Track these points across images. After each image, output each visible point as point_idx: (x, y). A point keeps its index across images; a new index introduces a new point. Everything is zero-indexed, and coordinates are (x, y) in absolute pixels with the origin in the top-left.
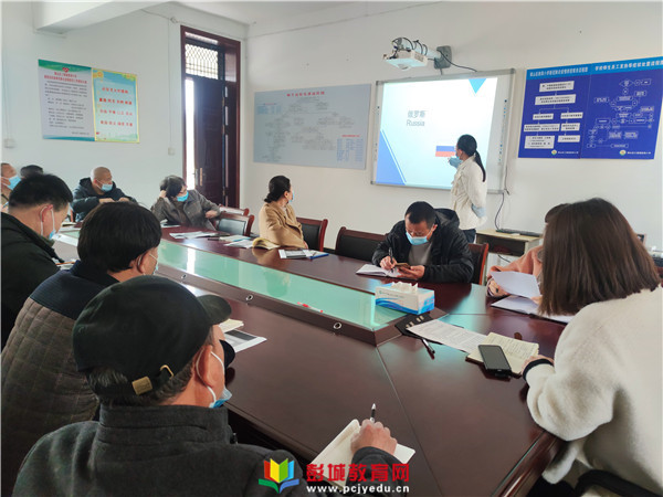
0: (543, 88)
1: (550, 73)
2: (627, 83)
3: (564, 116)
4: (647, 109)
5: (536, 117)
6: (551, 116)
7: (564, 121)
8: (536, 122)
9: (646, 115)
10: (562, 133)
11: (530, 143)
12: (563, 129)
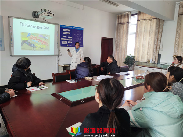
0: (64, 30)
3: (69, 37)
5: (63, 37)
6: (66, 37)
7: (69, 38)
8: (63, 38)
10: (69, 41)
11: (63, 43)
12: (69, 40)
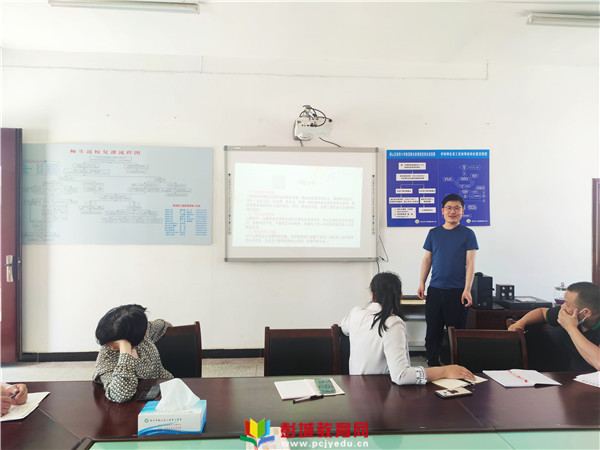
1: (406, 154)
2: (464, 167)
4: (480, 188)
9: (480, 192)
